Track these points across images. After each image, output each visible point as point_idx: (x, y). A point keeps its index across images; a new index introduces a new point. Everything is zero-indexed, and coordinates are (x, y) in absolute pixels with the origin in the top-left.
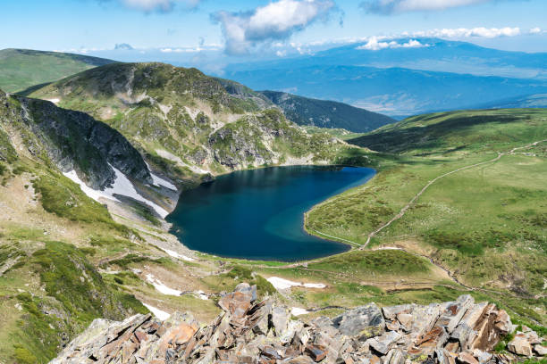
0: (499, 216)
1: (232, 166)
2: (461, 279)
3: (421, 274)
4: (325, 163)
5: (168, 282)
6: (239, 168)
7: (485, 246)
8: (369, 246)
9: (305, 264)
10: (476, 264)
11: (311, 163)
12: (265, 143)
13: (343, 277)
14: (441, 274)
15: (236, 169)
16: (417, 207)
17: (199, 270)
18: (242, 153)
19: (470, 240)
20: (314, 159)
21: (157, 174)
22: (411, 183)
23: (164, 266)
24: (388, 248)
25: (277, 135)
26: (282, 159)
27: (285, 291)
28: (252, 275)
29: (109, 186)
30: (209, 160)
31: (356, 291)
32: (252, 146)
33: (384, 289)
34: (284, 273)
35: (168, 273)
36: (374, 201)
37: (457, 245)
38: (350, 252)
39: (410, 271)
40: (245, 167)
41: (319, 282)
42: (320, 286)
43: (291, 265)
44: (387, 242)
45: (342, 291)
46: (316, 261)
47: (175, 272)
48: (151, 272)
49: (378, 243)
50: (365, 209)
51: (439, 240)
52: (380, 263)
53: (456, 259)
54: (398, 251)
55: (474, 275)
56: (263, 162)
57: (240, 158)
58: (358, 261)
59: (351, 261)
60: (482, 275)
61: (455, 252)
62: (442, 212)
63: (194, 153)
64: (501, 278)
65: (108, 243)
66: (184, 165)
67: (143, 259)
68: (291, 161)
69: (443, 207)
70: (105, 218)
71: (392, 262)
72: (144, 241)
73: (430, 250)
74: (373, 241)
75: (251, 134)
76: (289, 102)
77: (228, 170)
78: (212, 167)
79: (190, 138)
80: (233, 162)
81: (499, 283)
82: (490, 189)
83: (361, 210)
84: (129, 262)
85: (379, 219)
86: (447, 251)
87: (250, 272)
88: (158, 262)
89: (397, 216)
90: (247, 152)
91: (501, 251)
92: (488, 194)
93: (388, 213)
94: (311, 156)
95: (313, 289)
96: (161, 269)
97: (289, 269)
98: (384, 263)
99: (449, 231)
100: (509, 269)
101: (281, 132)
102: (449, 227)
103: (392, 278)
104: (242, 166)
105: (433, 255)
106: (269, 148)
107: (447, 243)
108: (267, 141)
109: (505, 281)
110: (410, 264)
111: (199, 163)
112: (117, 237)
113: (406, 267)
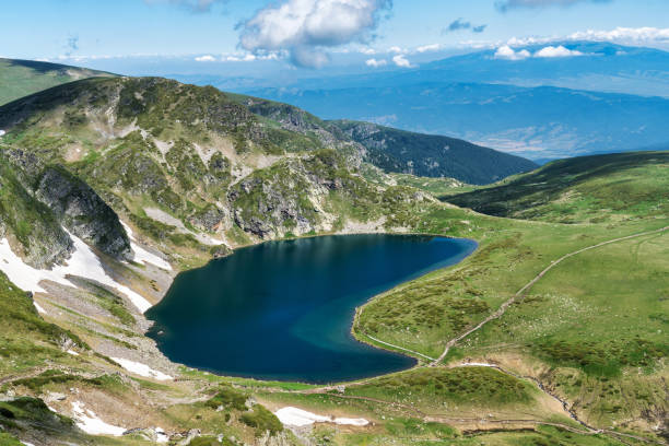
0: (651, 317)
1: (260, 234)
2: (582, 415)
3: (520, 406)
4: (403, 230)
5: (107, 414)
6: (271, 237)
7: (623, 363)
8: (445, 361)
9: (341, 387)
10: (608, 391)
11: (382, 231)
12: (313, 200)
13: (397, 409)
14: (552, 406)
15: (266, 238)
16: (528, 302)
17: (164, 396)
18: (277, 214)
19: (601, 354)
20: (387, 225)
21: (144, 245)
22: (525, 263)
23: (104, 390)
24: (474, 364)
25: (332, 187)
26: (337, 224)
27: (301, 430)
28: (248, 404)
29: (60, 263)
30: (227, 223)
31: (415, 431)
32: (293, 203)
33: (460, 429)
34: (306, 402)
35: (110, 399)
36: (462, 290)
37: (582, 362)
38: (414, 369)
39: (503, 400)
40: (282, 236)
41: (359, 415)
42: (360, 422)
43: (319, 389)
44: (474, 354)
45: (392, 432)
46: (359, 383)
47: (122, 398)
48: (81, 398)
49: (460, 357)
50: (446, 302)
51: (554, 353)
52: (456, 388)
53: (578, 384)
54: (487, 369)
55: (604, 410)
56: (309, 229)
57: (274, 221)
58: (424, 383)
59: (412, 384)
60: (616, 409)
61: (576, 373)
62: (564, 310)
63: (202, 214)
64: (646, 415)
65: (19, 351)
66: (187, 231)
67: (71, 378)
68: (352, 227)
69: (568, 301)
70: (24, 313)
71: (476, 386)
72: (88, 348)
73: (540, 368)
74: (453, 353)
75: (292, 185)
76: (378, 137)
77: (254, 241)
78: (230, 235)
79: (199, 190)
80: (264, 227)
81: (643, 424)
82: (644, 275)
83: (439, 305)
84: (47, 382)
85: (466, 319)
86: (563, 371)
87: (243, 400)
88: (96, 383)
89: (494, 315)
90: (285, 213)
91: (649, 372)
92: (639, 282)
93: (481, 310)
94: (383, 219)
95: (349, 426)
96: (100, 394)
97: (315, 396)
98: (463, 388)
99: (571, 340)
100: (658, 400)
101: (338, 183)
102: (571, 333)
103: (474, 411)
104: (275, 234)
105: (543, 376)
106: (319, 207)
107: (566, 358)
108: (316, 196)
109: (651, 420)
110: (505, 390)
111: (211, 229)
112: (39, 343)
113: (497, 395)
